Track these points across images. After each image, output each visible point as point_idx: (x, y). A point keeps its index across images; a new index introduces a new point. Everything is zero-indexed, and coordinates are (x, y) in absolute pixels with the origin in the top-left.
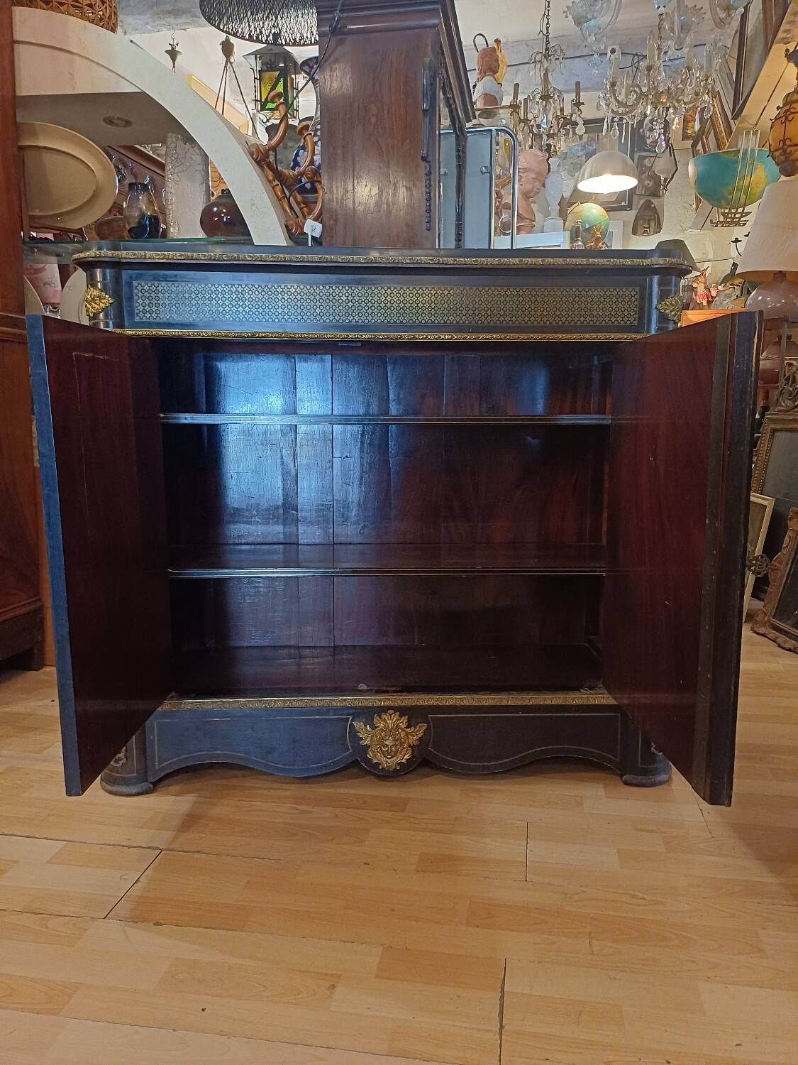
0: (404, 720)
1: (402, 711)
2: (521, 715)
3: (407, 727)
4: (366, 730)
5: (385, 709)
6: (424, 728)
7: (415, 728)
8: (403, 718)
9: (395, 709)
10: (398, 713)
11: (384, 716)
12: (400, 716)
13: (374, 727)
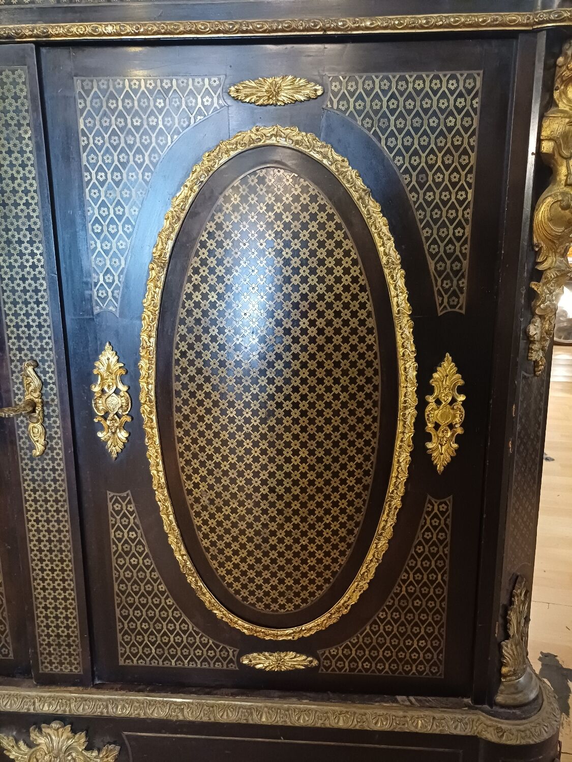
0: (81, 738)
1: (76, 723)
2: (282, 740)
3: (87, 749)
4: (19, 748)
5: (48, 719)
6: (116, 753)
7: (99, 750)
8: (77, 736)
9: (63, 719)
10: (68, 727)
11: (46, 730)
12: (74, 731)
13: (30, 745)
